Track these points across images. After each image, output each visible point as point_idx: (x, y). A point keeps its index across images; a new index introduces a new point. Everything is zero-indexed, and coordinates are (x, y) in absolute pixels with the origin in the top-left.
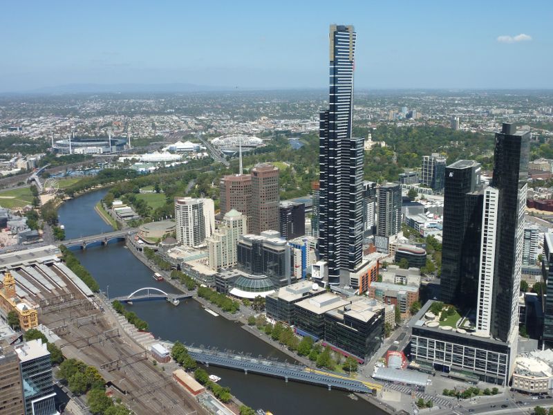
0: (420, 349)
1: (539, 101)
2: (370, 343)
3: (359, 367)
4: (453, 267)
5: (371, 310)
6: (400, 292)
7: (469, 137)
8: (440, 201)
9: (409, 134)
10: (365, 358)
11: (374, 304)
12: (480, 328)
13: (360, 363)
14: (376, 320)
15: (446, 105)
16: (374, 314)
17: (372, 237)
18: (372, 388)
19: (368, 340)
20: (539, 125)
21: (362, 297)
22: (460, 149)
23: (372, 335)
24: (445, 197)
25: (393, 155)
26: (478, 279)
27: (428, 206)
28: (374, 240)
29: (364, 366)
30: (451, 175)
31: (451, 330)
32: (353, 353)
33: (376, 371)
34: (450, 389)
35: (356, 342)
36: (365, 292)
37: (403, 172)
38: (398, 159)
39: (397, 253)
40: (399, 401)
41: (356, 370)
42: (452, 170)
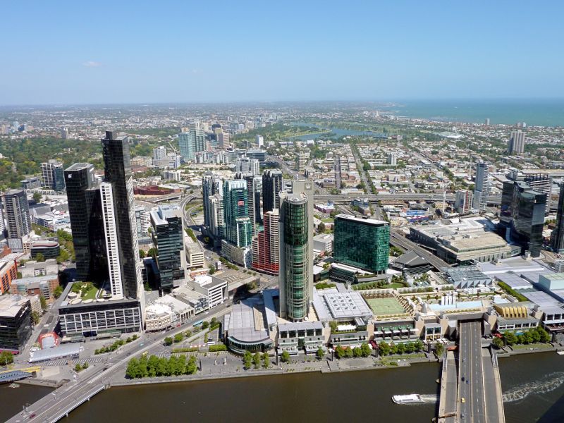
0: (69, 325)
1: (129, 113)
2: (21, 334)
3: (15, 358)
4: (85, 251)
5: (16, 305)
6: (42, 283)
7: (79, 144)
8: (63, 199)
9: (24, 145)
10: (20, 348)
11: (19, 299)
12: (115, 294)
13: (15, 354)
14: (23, 312)
15: (54, 118)
16: (20, 307)
17: (5, 240)
18: (31, 372)
19: (19, 331)
20: (132, 131)
21: (4, 296)
22: (73, 155)
23: (22, 326)
24: (68, 195)
25: (12, 165)
26: (106, 256)
27: (53, 204)
28: (7, 243)
29: (19, 356)
30: (70, 176)
31: (92, 302)
32: (6, 347)
33: (32, 356)
34: (99, 348)
35: (7, 337)
36: (7, 291)
37: (25, 179)
38: (18, 168)
39: (32, 249)
40: (59, 373)
41: (12, 362)
42: (70, 172)
